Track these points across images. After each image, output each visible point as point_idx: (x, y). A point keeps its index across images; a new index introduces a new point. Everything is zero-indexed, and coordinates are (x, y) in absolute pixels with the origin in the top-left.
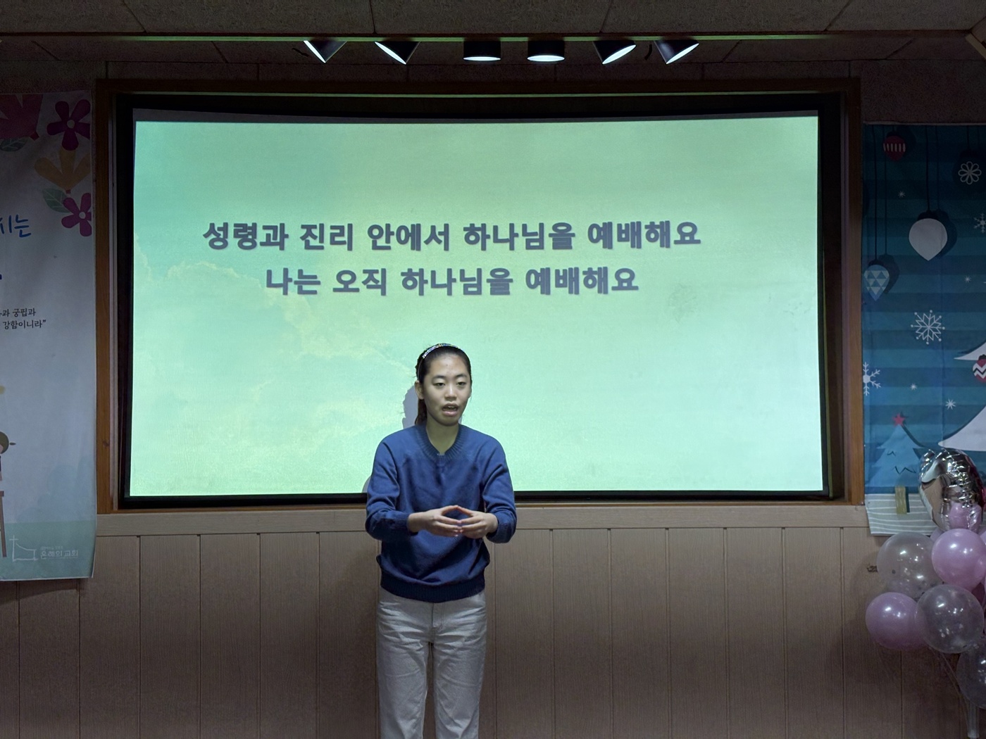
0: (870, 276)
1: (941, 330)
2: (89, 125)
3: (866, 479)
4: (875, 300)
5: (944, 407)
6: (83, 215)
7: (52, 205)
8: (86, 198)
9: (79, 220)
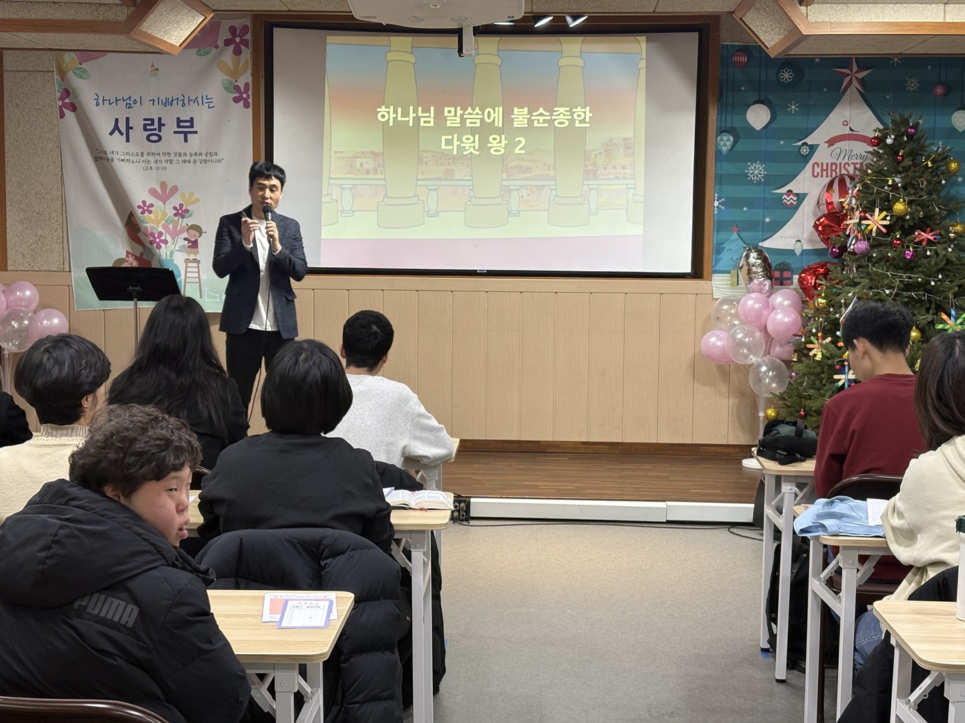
0: (721, 140)
1: (764, 174)
2: (248, 40)
3: (713, 265)
4: (724, 154)
5: (763, 222)
6: (245, 96)
7: (227, 89)
8: (247, 85)
9: (243, 99)
